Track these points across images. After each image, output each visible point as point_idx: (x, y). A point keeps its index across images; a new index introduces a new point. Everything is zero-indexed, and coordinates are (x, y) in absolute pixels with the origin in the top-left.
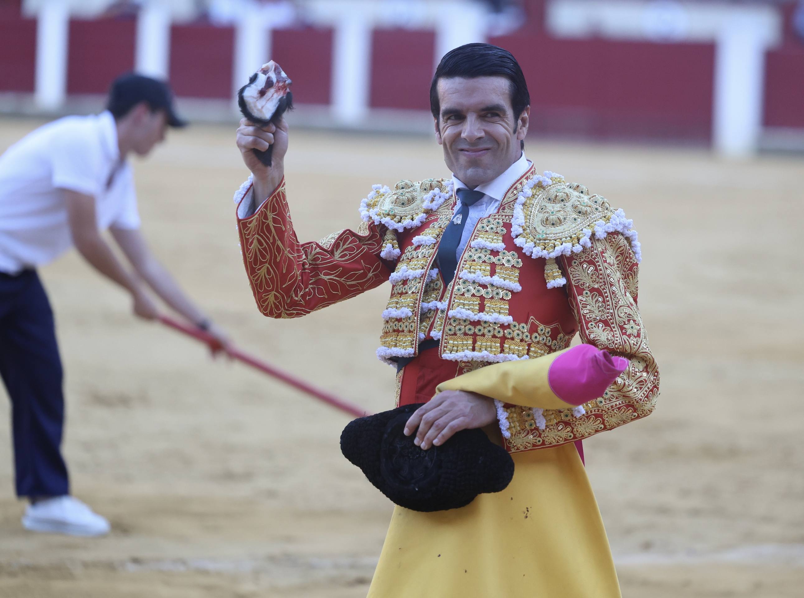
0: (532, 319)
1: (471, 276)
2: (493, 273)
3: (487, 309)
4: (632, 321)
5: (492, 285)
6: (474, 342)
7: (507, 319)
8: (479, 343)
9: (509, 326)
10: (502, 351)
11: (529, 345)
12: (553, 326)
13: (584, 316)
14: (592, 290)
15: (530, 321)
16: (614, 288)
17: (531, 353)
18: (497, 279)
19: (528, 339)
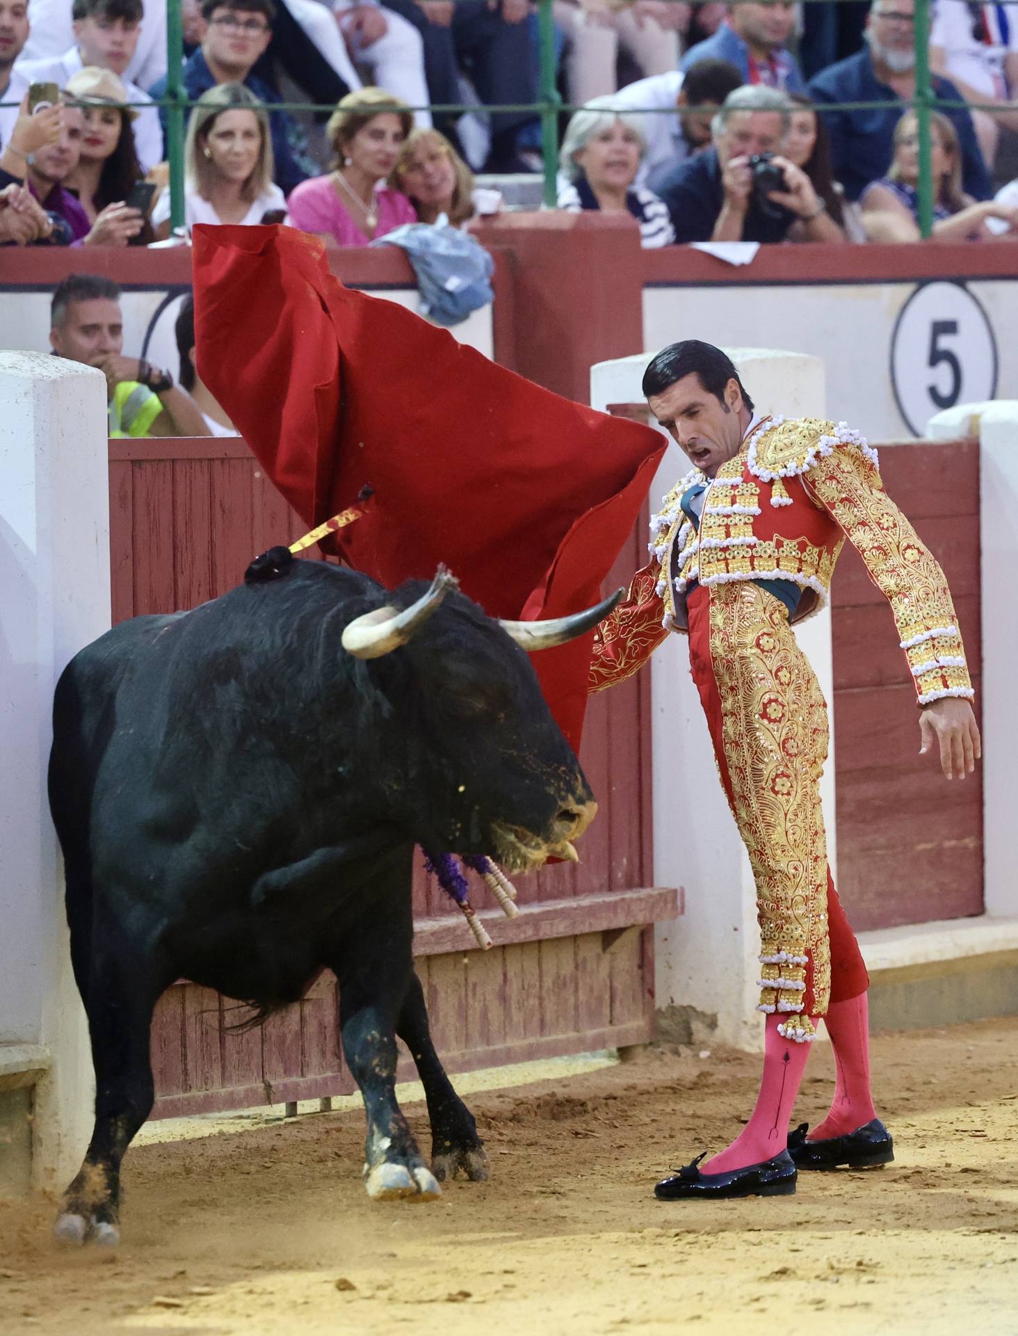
0: (776, 536)
1: (714, 511)
2: (733, 502)
3: (732, 534)
4: (885, 515)
5: (735, 514)
6: (727, 565)
7: (753, 540)
8: (730, 566)
9: (755, 546)
10: (753, 569)
11: (778, 560)
12: (800, 540)
13: (844, 526)
14: (842, 501)
15: (775, 538)
16: (859, 492)
17: (781, 567)
18: (736, 508)
19: (776, 554)
